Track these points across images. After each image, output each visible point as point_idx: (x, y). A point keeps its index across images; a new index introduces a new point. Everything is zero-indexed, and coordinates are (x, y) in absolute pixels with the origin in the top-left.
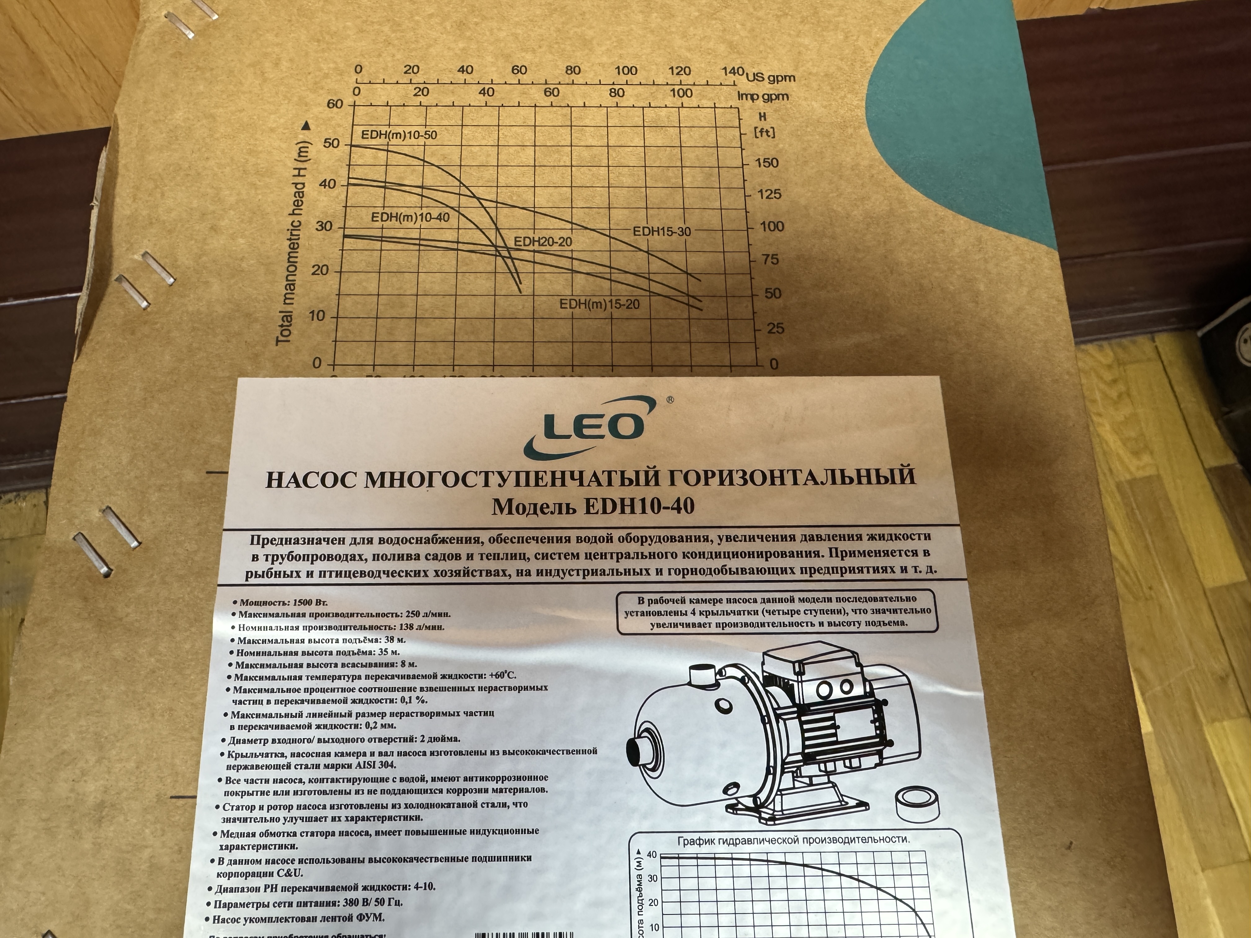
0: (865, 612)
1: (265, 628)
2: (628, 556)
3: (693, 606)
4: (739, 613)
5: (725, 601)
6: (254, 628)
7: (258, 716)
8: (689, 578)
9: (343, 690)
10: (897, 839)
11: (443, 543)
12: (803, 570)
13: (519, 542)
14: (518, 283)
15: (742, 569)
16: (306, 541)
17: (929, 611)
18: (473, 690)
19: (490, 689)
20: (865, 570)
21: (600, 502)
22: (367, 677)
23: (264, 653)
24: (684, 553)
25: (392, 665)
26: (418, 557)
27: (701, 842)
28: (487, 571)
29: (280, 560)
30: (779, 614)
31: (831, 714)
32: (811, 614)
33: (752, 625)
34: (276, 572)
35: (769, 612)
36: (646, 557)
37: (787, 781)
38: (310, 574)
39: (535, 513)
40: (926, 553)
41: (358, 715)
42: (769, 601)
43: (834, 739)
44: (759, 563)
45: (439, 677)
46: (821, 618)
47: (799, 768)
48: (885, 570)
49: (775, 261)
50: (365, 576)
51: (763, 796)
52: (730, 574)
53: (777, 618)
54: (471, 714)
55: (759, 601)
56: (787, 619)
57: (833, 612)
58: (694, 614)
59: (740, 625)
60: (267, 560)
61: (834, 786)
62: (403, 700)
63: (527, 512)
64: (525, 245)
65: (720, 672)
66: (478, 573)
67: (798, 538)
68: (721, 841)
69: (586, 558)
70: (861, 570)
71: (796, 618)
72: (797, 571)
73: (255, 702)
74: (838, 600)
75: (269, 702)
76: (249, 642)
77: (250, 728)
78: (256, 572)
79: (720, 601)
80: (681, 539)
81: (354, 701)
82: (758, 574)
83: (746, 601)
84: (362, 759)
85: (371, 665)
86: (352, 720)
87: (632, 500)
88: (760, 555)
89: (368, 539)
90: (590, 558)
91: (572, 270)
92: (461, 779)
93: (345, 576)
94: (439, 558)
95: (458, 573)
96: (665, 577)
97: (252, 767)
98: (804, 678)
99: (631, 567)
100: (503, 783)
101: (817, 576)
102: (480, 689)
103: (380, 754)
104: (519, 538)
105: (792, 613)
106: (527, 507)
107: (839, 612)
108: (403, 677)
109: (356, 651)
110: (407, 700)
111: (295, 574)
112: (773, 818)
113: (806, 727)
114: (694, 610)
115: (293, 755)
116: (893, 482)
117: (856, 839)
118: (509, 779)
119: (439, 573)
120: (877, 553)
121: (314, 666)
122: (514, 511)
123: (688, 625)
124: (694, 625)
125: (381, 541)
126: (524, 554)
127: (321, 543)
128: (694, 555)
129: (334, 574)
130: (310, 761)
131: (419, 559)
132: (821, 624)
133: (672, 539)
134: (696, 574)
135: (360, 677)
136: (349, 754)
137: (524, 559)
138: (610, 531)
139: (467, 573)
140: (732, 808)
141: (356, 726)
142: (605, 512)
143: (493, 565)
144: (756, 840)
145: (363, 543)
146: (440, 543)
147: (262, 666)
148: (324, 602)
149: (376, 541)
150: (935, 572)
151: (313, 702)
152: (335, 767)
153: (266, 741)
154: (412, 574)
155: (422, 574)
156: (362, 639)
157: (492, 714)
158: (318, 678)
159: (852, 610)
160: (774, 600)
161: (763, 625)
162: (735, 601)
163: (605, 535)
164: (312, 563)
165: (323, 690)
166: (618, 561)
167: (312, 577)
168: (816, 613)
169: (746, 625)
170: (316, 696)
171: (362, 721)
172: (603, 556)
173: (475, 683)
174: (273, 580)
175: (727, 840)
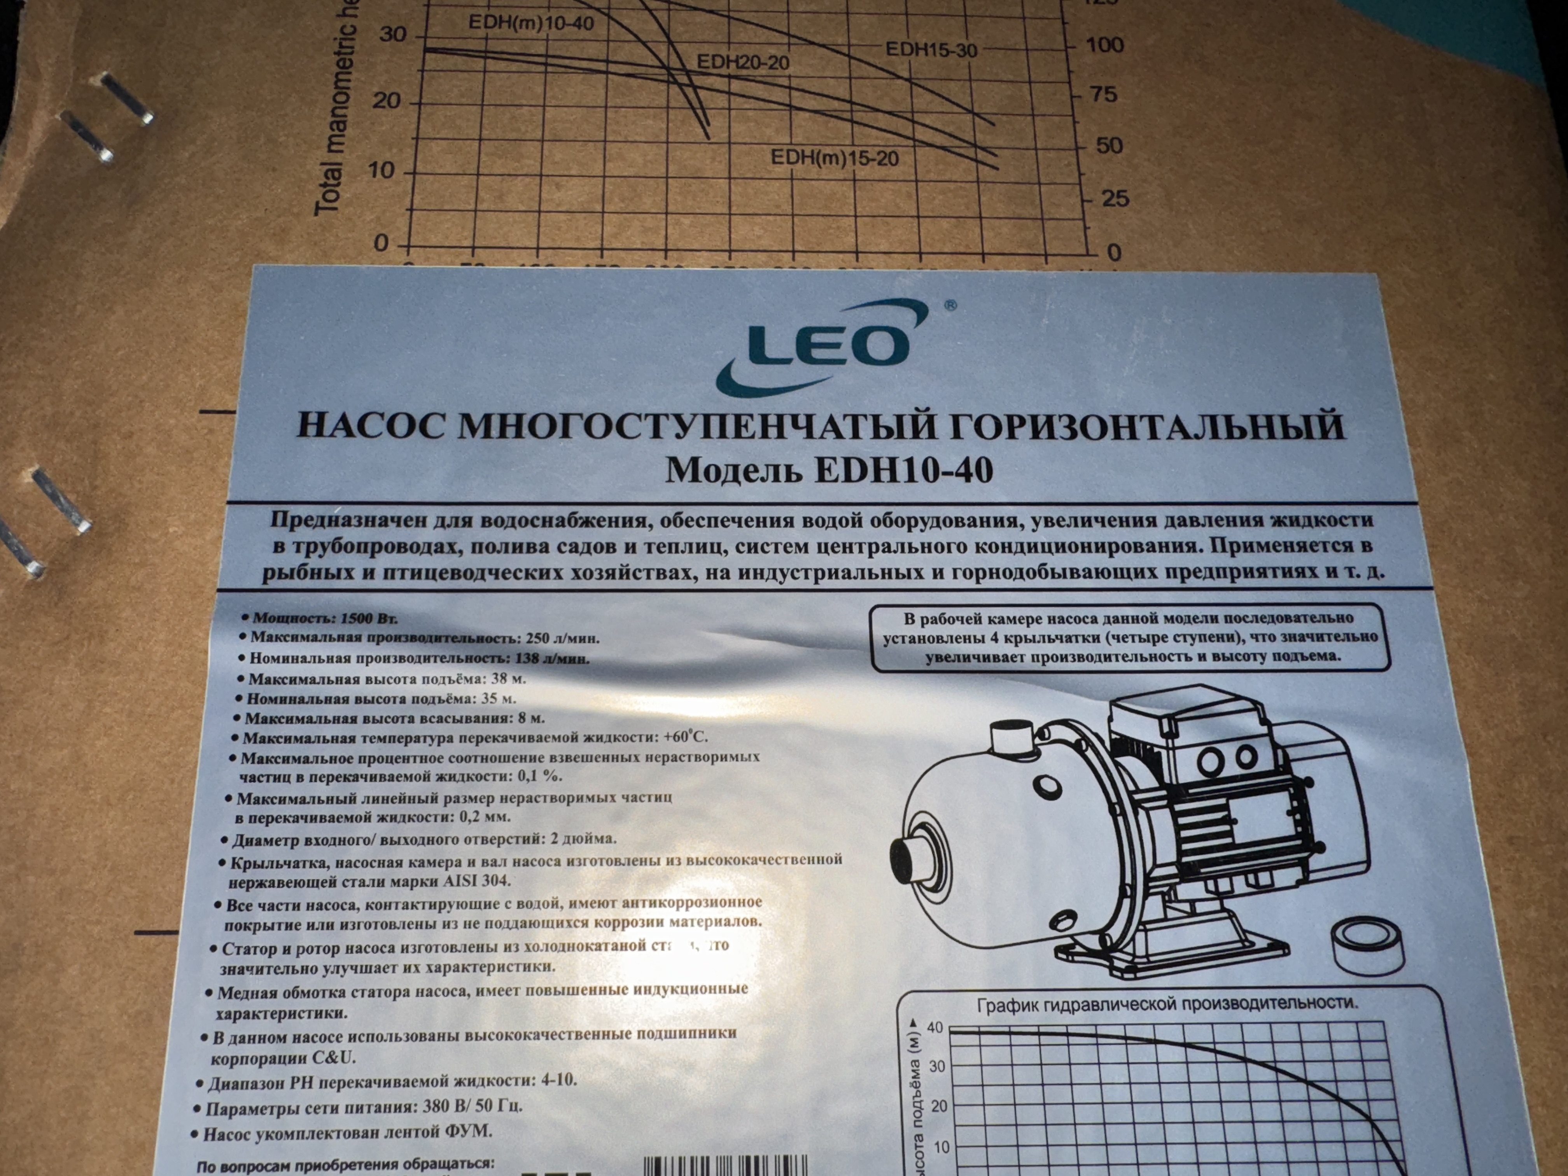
0: (1273, 638)
1: (295, 660)
2: (887, 548)
3: (994, 628)
4: (1069, 639)
5: (1045, 620)
6: (276, 660)
7: (282, 800)
8: (986, 583)
9: (424, 759)
10: (1336, 1002)
11: (587, 526)
12: (1170, 572)
13: (709, 525)
14: (705, 123)
15: (1072, 570)
16: (363, 521)
17: (1374, 637)
18: (637, 760)
19: (665, 759)
20: (1270, 573)
21: (841, 463)
22: (463, 739)
23: (293, 700)
24: (977, 544)
25: (504, 720)
26: (545, 548)
27: (1016, 1007)
28: (658, 570)
29: (320, 551)
30: (1133, 641)
31: (1222, 801)
32: (1185, 641)
33: (1090, 658)
34: (313, 570)
35: (1117, 638)
36: (917, 550)
37: (1154, 908)
38: (369, 574)
39: (736, 479)
40: (1367, 547)
41: (447, 800)
42: (1116, 620)
43: (1228, 840)
44: (1101, 560)
45: (581, 738)
46: (1200, 647)
47: (1172, 887)
48: (1301, 572)
49: (1111, 97)
50: (459, 577)
51: (1115, 932)
52: (1053, 577)
53: (1129, 648)
54: (635, 799)
55: (1101, 620)
56: (1146, 649)
57: (1220, 638)
58: (996, 640)
59: (1070, 658)
60: (298, 551)
61: (1232, 916)
62: (522, 775)
63: (722, 478)
64: (714, 67)
65: (1040, 734)
66: (644, 574)
67: (1161, 521)
68: (1049, 1005)
69: (820, 551)
70: (1263, 573)
71: (1161, 648)
72: (1161, 573)
73: (277, 779)
74: (1229, 619)
75: (300, 778)
76: (268, 681)
77: (269, 820)
78: (280, 570)
79: (1038, 620)
80: (973, 523)
81: (441, 778)
82: (1097, 577)
83: (1079, 620)
84: (453, 872)
85: (468, 720)
86: (438, 808)
87: (892, 461)
88: (1100, 547)
89: (464, 519)
90: (826, 551)
91: (790, 106)
92: (619, 905)
93: (427, 578)
94: (580, 550)
95: (611, 574)
96: (948, 582)
97: (272, 884)
98: (1178, 742)
99: (893, 567)
100: (687, 910)
101: (1192, 582)
102: (649, 758)
103: (485, 863)
104: (709, 519)
105: (1155, 639)
106: (723, 470)
107: (1230, 638)
108: (522, 739)
109: (444, 698)
110: (529, 775)
111: (344, 574)
112: (1133, 968)
113: (1182, 821)
114: (996, 634)
115: (339, 864)
116: (1310, 436)
117: (1270, 1003)
118: (698, 903)
119: (581, 573)
120: (1288, 547)
121: (375, 721)
122: (701, 476)
123: (986, 658)
124: (996, 658)
125: (486, 522)
126: (719, 545)
127: (386, 525)
128: (993, 548)
129: (408, 574)
130: (369, 874)
131: (547, 551)
132: (1202, 657)
133: (958, 522)
134: (998, 577)
135: (451, 739)
136: (432, 863)
137: (719, 552)
138: (856, 509)
139: (625, 573)
140: (1066, 952)
141: (445, 818)
142: (848, 479)
143: (669, 561)
144: (1105, 1004)
145: (457, 525)
146: (581, 526)
147: (289, 720)
148: (392, 618)
149: (477, 522)
150: (1383, 576)
151: (373, 778)
152: (410, 884)
153: (295, 842)
154: (537, 575)
155: (553, 574)
156: (454, 678)
157: (669, 798)
158: (383, 740)
159: (1252, 635)
160: (1125, 620)
161: (1108, 658)
162: (1062, 620)
163: (849, 516)
164: (372, 556)
165: (390, 760)
166: (871, 556)
167: (372, 578)
168: (1194, 639)
169: (1081, 658)
170: (376, 769)
171: (454, 809)
172: (847, 548)
173: (643, 749)
174: (308, 583)
175: (1057, 1004)
